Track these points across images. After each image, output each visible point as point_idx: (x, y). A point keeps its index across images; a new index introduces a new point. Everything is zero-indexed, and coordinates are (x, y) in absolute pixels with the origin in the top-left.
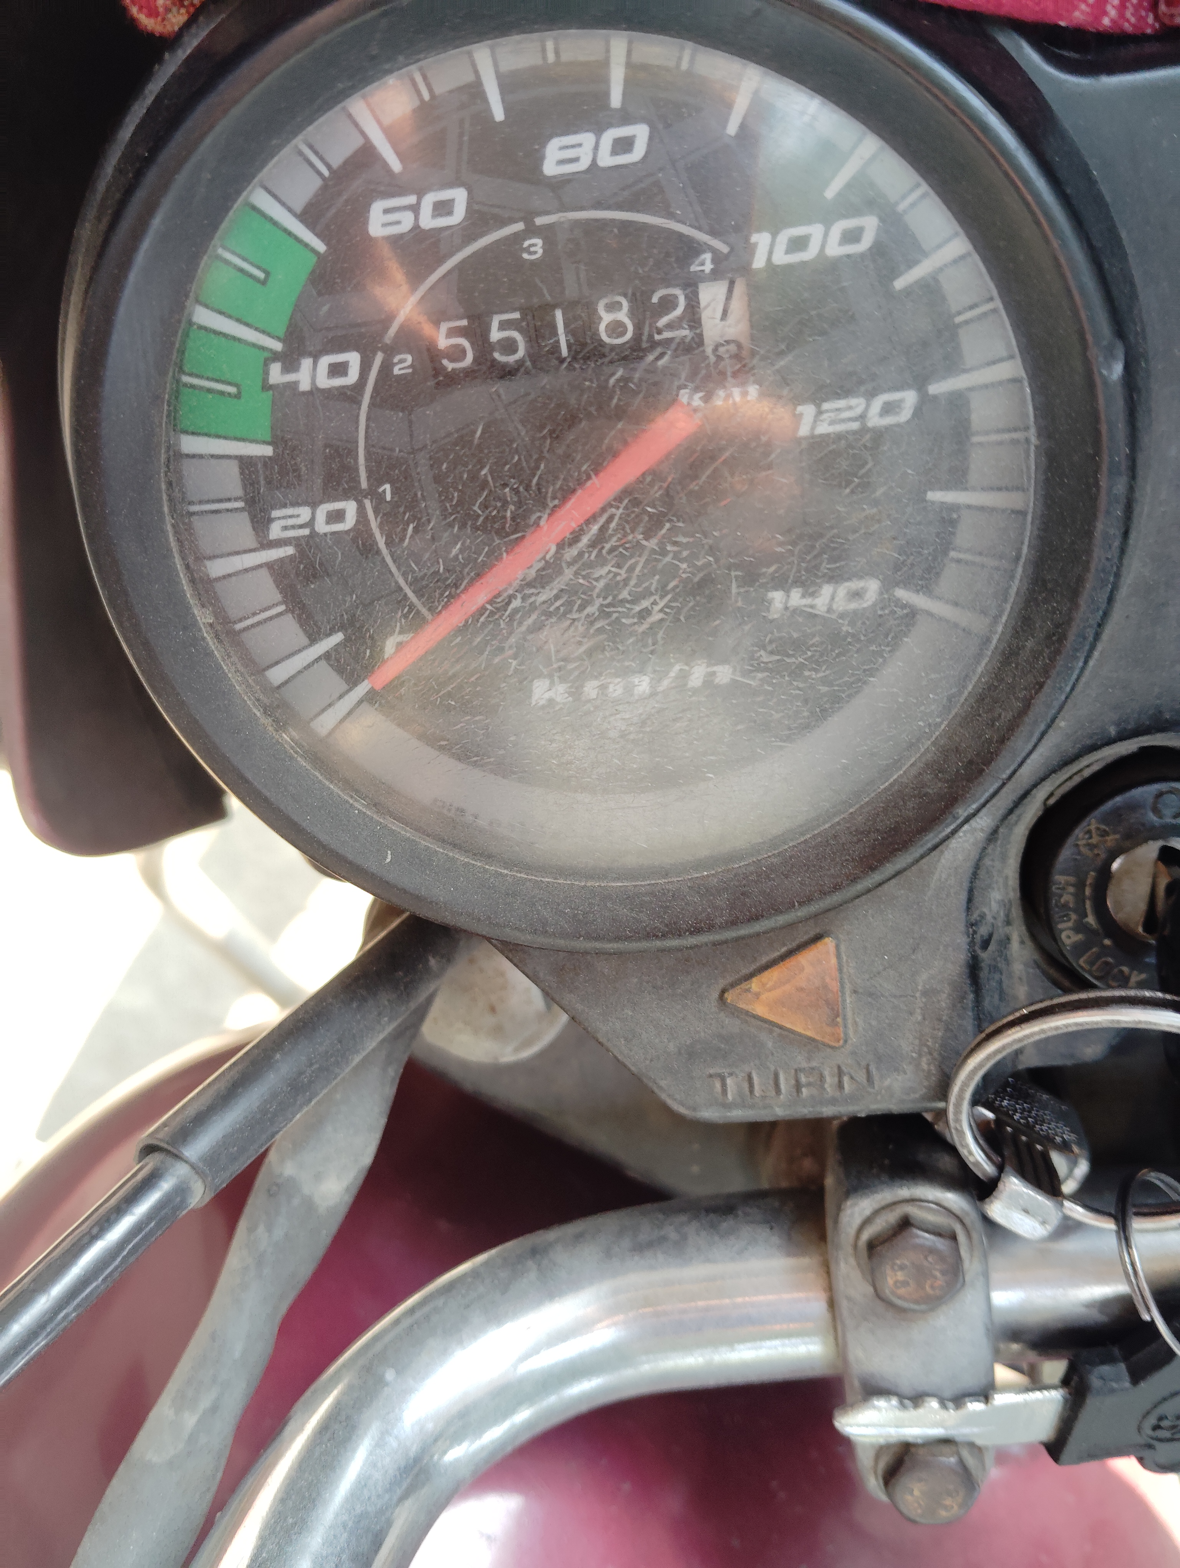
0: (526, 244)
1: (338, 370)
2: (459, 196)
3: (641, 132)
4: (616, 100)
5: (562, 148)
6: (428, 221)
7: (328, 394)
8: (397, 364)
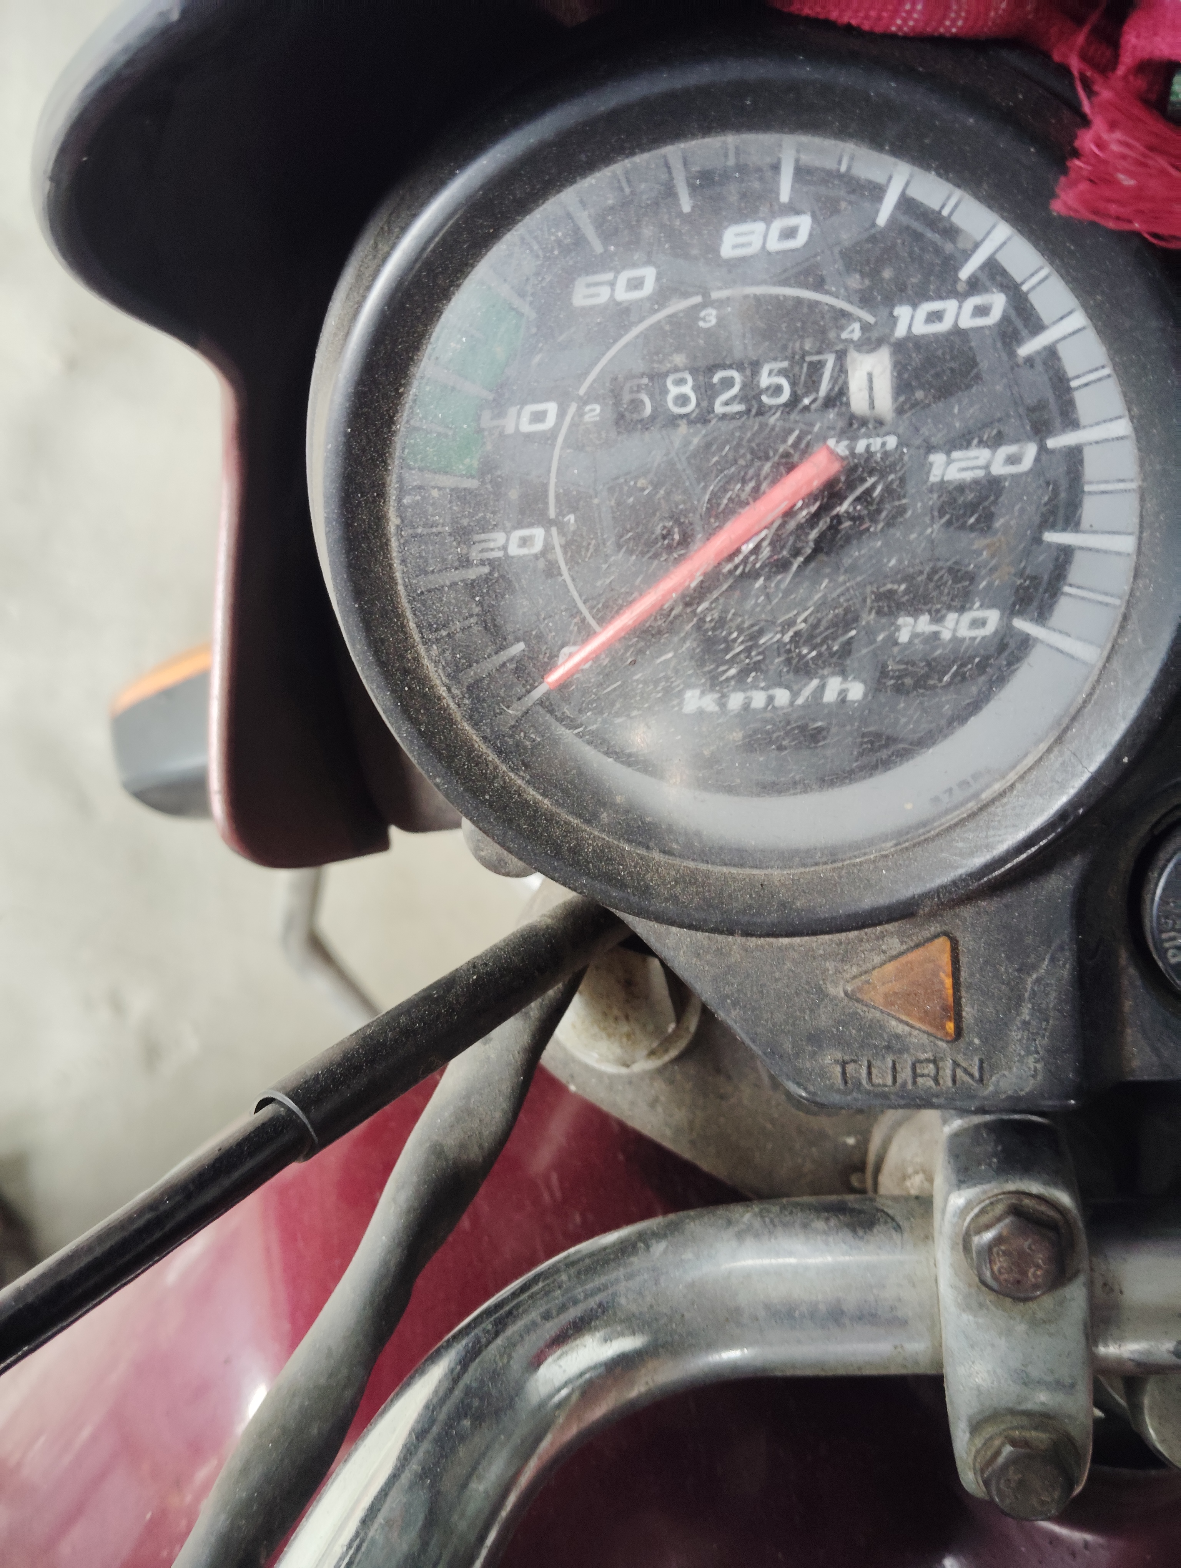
0: (702, 314)
1: (539, 417)
2: (649, 274)
4: (785, 195)
5: (738, 235)
6: (622, 295)
7: (529, 437)
8: (586, 413)
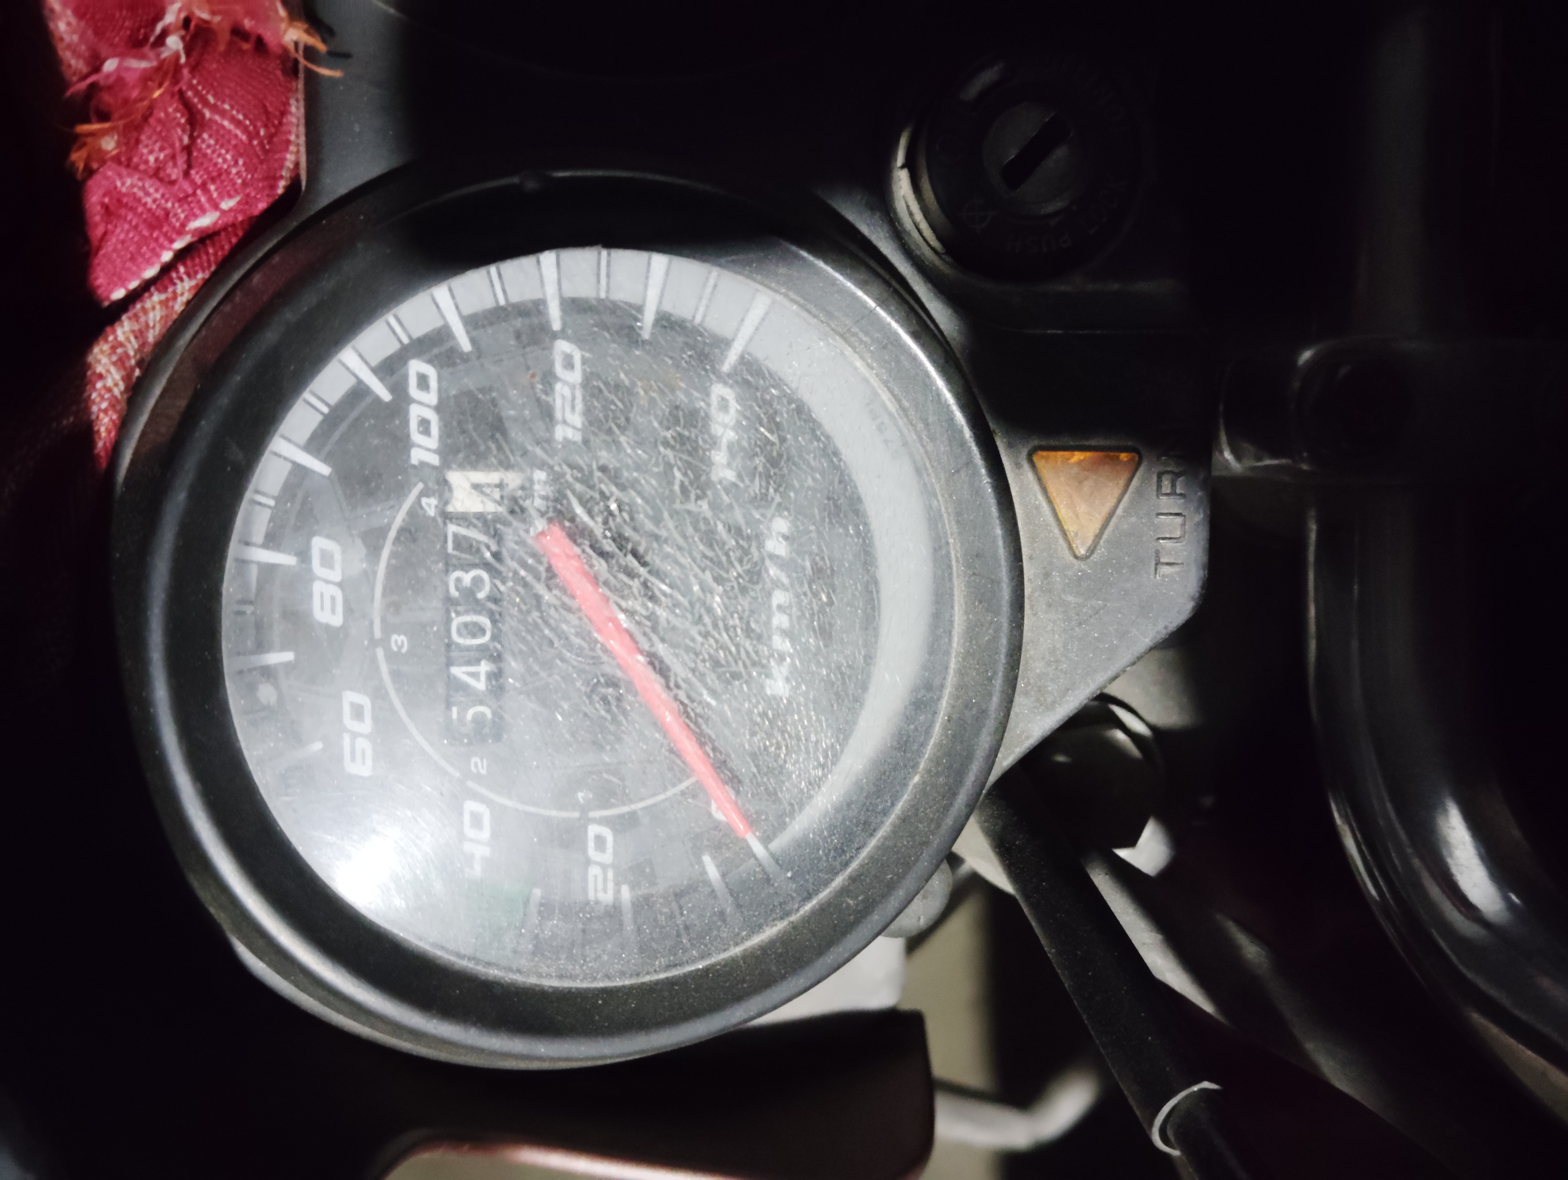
0: (395, 648)
1: (476, 821)
2: (350, 697)
3: (319, 543)
4: (291, 561)
5: (322, 608)
6: (366, 727)
7: (495, 832)
8: (479, 772)
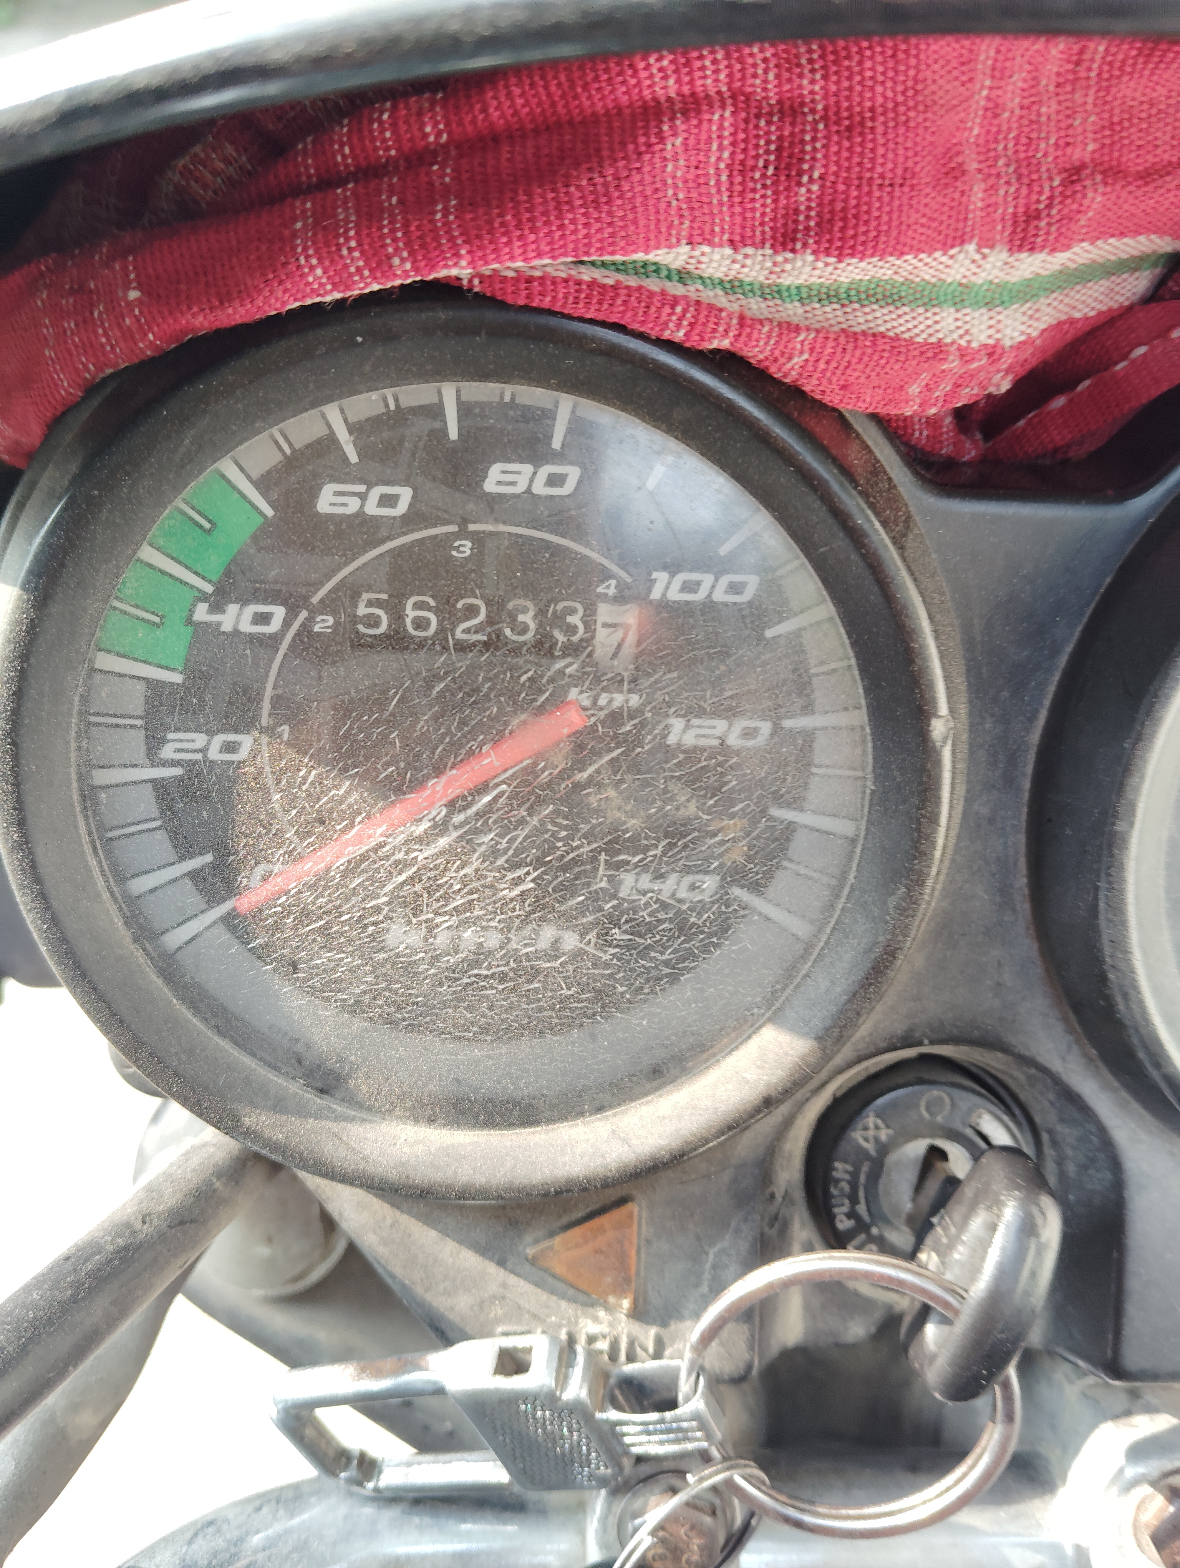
0: (456, 544)
2: (405, 494)
3: (573, 473)
4: (556, 443)
5: (503, 472)
6: (372, 508)
7: (248, 638)
8: (319, 622)
